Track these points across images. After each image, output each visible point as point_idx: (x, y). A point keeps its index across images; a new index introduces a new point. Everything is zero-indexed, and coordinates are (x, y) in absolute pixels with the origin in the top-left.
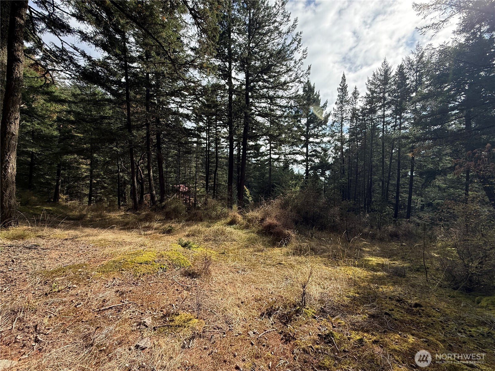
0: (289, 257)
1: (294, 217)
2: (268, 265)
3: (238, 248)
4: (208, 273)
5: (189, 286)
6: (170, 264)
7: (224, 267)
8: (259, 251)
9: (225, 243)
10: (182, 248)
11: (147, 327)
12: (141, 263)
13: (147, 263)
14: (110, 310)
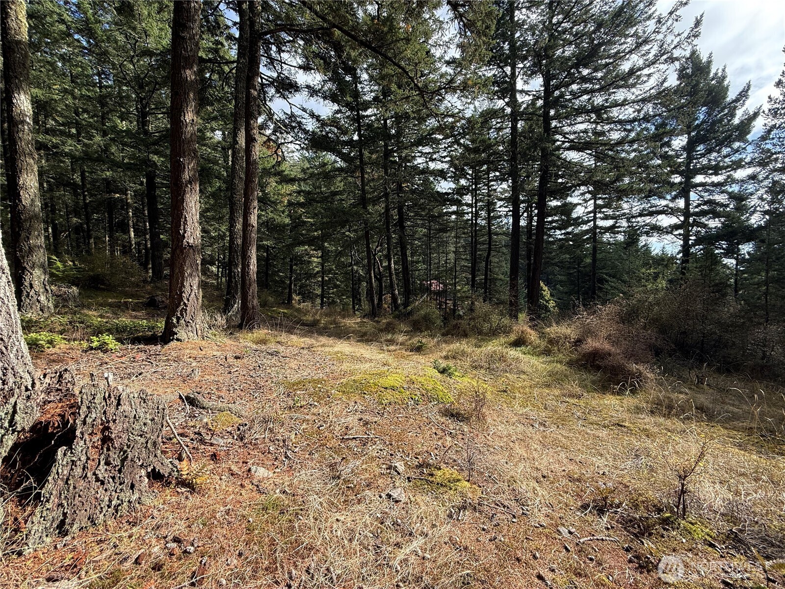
0: (641, 416)
1: (653, 341)
2: (592, 424)
3: (531, 387)
4: (481, 418)
5: (453, 431)
6: (423, 395)
7: (507, 412)
8: (572, 396)
9: (508, 375)
10: (439, 374)
11: (399, 474)
12: (386, 388)
13: (393, 388)
14: (354, 441)
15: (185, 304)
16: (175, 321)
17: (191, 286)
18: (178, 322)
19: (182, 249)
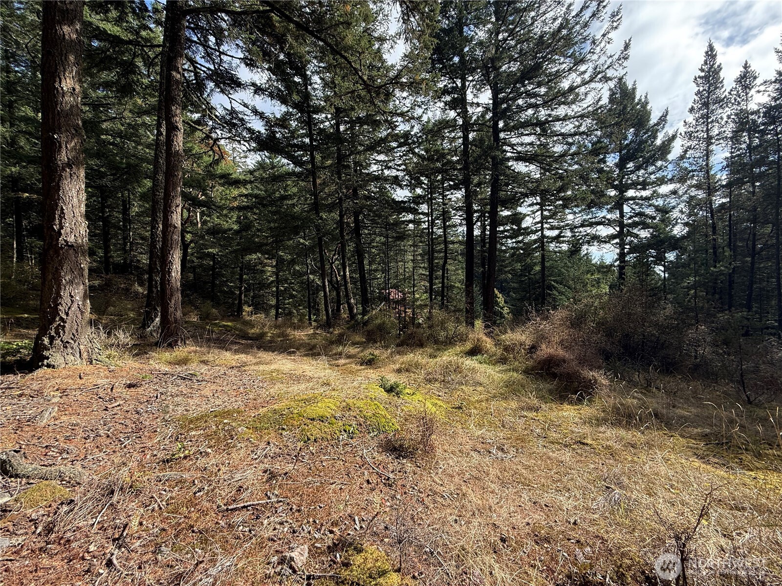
0: (602, 429)
1: (603, 345)
2: (553, 443)
3: (487, 400)
4: (428, 450)
5: (391, 476)
6: (361, 425)
7: (462, 438)
8: (530, 409)
9: (463, 387)
10: (385, 394)
11: (294, 571)
12: (313, 419)
13: (322, 419)
14: (244, 512)
15: (62, 319)
16: (46, 341)
17: (72, 297)
18: (51, 343)
19: (57, 250)
